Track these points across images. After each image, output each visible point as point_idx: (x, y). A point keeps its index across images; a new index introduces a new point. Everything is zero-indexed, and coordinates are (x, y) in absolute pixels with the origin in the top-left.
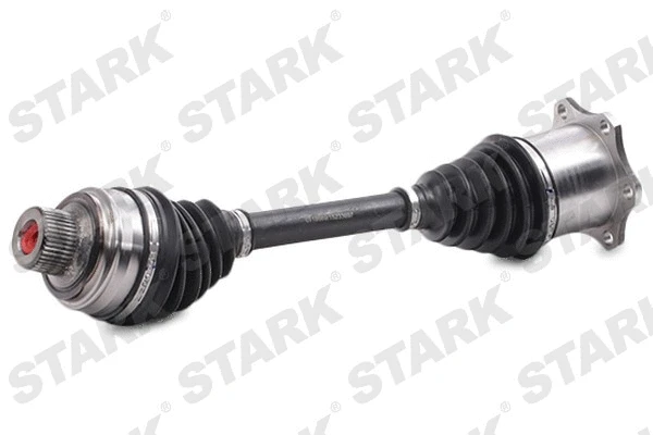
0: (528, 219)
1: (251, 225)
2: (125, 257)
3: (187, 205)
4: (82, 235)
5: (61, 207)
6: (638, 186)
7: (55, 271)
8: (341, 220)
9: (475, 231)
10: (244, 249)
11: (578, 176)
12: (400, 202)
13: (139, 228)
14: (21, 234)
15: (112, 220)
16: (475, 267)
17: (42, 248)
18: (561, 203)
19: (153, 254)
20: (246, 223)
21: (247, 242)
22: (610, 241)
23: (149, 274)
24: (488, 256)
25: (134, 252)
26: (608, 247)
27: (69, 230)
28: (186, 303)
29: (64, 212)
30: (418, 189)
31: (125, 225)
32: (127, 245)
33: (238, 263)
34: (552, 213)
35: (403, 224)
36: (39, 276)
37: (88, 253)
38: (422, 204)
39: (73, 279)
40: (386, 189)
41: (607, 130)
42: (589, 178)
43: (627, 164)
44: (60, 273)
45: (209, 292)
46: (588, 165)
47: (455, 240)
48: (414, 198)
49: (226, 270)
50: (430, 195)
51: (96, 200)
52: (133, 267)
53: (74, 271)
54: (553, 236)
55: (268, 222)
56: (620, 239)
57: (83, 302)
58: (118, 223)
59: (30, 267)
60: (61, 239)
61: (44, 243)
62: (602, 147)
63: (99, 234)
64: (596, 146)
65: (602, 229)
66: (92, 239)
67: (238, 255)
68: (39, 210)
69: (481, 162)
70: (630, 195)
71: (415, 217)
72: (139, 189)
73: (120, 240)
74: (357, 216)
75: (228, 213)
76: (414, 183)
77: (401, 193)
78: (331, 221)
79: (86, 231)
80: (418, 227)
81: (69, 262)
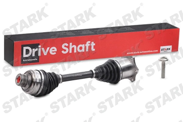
0: (116, 76)
1: (62, 77)
2: (38, 83)
3: (50, 73)
4: (29, 79)
5: (25, 74)
6: (138, 69)
7: (24, 86)
8: (80, 76)
9: (106, 78)
10: (61, 82)
11: (126, 68)
12: (91, 73)
13: (40, 78)
14: (17, 79)
15: (35, 76)
16: (106, 85)
17: (21, 82)
18: (123, 73)
19: (43, 83)
20: (61, 77)
21: (61, 80)
22: (133, 80)
23: (42, 87)
24: (109, 83)
25: (39, 83)
26: (132, 81)
27: (26, 78)
28: (49, 93)
29: (25, 75)
30: (95, 70)
31: (37, 77)
32: (38, 81)
33: (59, 84)
34: (121, 75)
35: (92, 77)
36: (21, 87)
37: (30, 83)
38: (96, 73)
39: (27, 88)
40: (89, 70)
41: (132, 59)
42: (128, 68)
43: (136, 65)
44: (25, 87)
45: (54, 90)
46: (128, 65)
47: (102, 80)
48: (94, 72)
49: (57, 86)
50: (97, 71)
51: (32, 72)
52: (39, 85)
53: (27, 86)
54: (121, 79)
55: (65, 77)
56: (134, 80)
57: (29, 92)
58: (36, 77)
59: (19, 85)
60: (25, 80)
61: (21, 81)
62: (131, 62)
63: (32, 79)
64: (130, 62)
65: (131, 78)
66: (31, 80)
67: (60, 83)
68: (21, 74)
69: (107, 65)
70: (136, 71)
71: (94, 75)
72: (40, 70)
73: (36, 80)
74: (83, 75)
75: (58, 75)
76: (94, 69)
77: (92, 71)
78: (78, 76)
79: (30, 78)
80: (95, 77)
81: (26, 84)
